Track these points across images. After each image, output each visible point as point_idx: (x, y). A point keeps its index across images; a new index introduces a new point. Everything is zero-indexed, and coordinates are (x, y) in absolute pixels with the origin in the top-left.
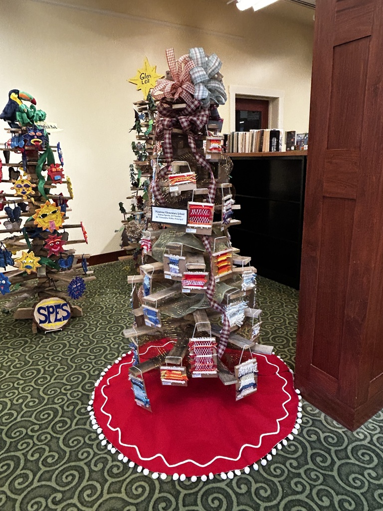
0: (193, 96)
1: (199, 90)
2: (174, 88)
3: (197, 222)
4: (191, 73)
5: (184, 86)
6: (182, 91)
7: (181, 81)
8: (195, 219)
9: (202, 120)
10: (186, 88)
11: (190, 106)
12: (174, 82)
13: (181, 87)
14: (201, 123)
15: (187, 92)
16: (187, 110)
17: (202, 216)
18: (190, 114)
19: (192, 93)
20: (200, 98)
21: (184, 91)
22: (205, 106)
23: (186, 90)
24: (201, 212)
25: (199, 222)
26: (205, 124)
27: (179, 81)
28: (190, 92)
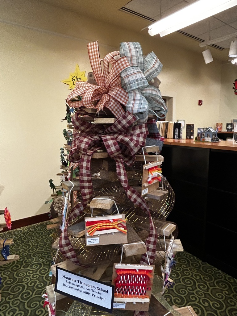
0: (124, 107)
1: (134, 100)
2: (98, 94)
3: (127, 293)
4: (123, 75)
5: (112, 93)
6: (109, 100)
7: (107, 85)
8: (125, 290)
9: (138, 141)
10: (115, 96)
11: (120, 122)
12: (97, 87)
13: (107, 93)
14: (136, 145)
15: (116, 100)
16: (115, 127)
17: (135, 285)
18: (120, 132)
19: (124, 104)
20: (136, 111)
21: (111, 99)
22: (142, 121)
23: (114, 99)
24: (134, 279)
25: (130, 293)
26: (142, 146)
27: (105, 86)
28: (121, 102)
